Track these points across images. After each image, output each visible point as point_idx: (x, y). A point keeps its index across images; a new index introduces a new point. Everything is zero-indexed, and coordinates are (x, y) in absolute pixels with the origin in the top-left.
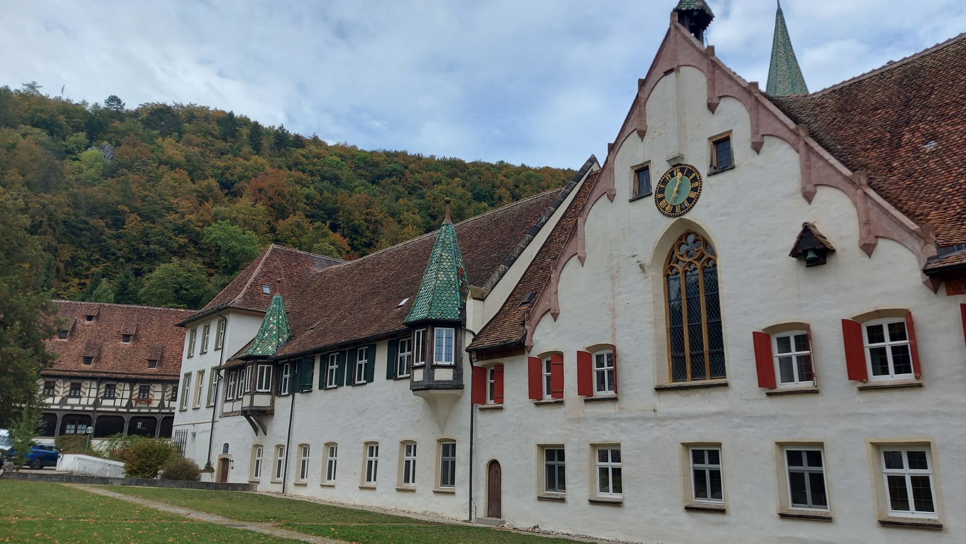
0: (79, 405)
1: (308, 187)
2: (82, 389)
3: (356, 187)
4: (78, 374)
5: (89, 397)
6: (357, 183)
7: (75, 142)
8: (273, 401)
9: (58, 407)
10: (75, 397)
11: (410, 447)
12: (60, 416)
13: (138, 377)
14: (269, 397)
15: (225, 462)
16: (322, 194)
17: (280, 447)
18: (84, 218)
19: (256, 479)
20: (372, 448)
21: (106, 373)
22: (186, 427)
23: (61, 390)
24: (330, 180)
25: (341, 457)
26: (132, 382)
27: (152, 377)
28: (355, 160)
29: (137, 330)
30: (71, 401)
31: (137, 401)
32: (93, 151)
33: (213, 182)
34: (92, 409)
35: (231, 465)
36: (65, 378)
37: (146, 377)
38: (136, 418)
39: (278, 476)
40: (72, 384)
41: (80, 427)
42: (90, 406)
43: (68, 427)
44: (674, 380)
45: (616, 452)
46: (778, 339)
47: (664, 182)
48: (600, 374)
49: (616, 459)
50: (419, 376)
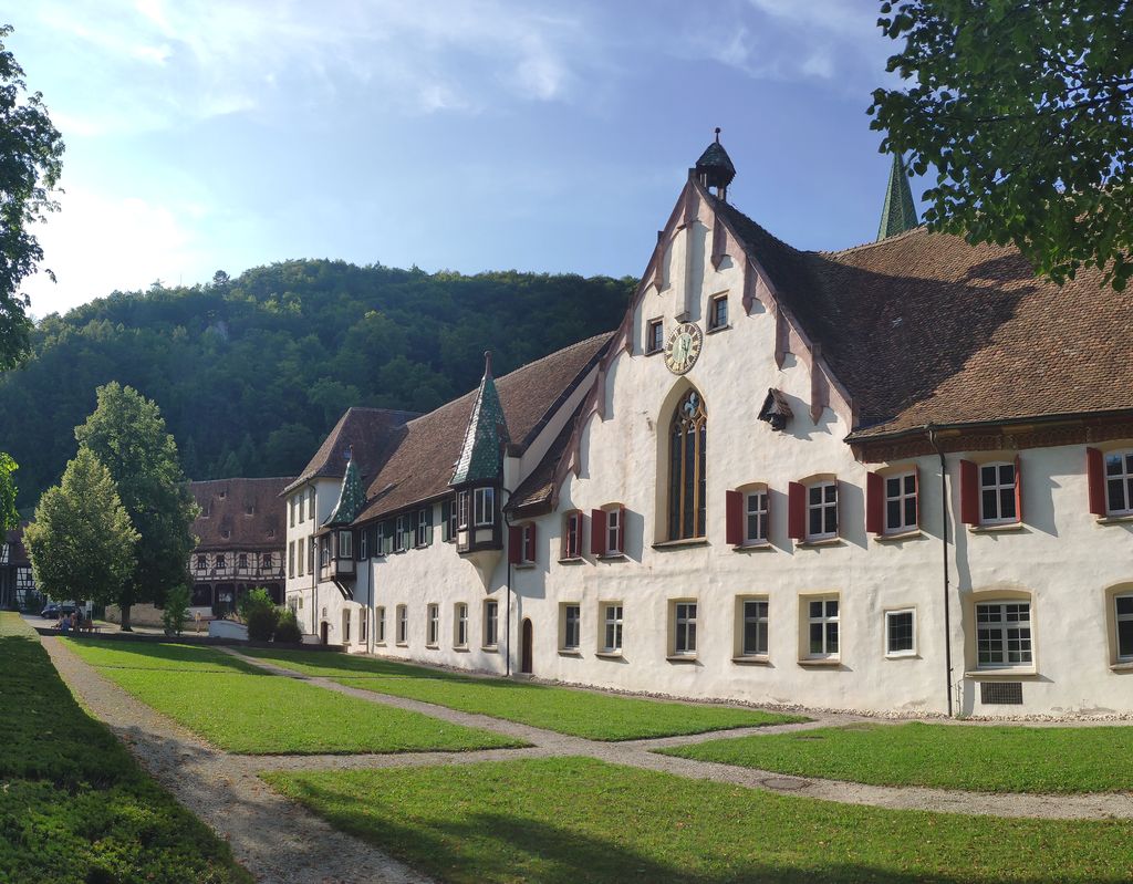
0: (225, 575)
2: (225, 560)
4: (220, 547)
5: (230, 567)
8: (355, 567)
9: (211, 579)
10: (221, 568)
11: (461, 609)
12: (213, 587)
13: (262, 546)
14: (351, 563)
15: (325, 625)
17: (363, 611)
19: (348, 641)
20: (433, 609)
21: (239, 543)
22: (294, 594)
23: (210, 563)
25: (410, 620)
26: (258, 551)
27: (272, 546)
29: (256, 502)
30: (219, 572)
31: (263, 569)
34: (233, 578)
35: (329, 627)
36: (211, 552)
37: (267, 546)
39: (364, 638)
40: (217, 557)
42: (232, 575)
43: (220, 595)
44: (671, 539)
45: (620, 610)
46: (750, 498)
47: (673, 339)
48: (613, 532)
49: (620, 617)
50: (462, 538)
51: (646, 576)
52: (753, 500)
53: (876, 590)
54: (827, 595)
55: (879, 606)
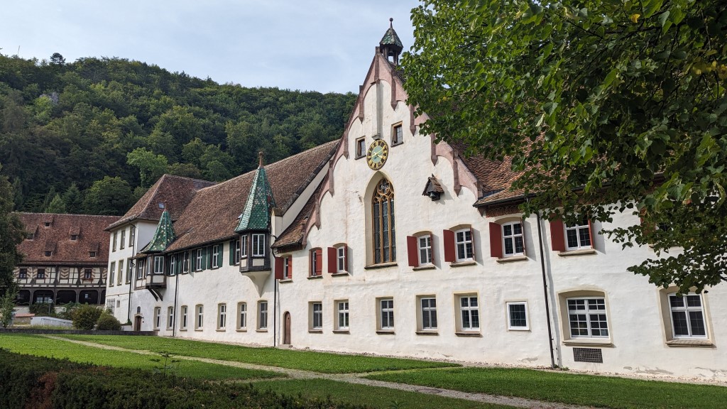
0: (44, 284)
1: (205, 118)
2: (46, 273)
3: (240, 116)
4: (42, 263)
5: (50, 278)
6: (240, 114)
7: (30, 91)
8: (165, 280)
9: (30, 286)
10: (41, 278)
11: (242, 306)
12: (32, 292)
13: (83, 263)
14: (162, 277)
15: (139, 318)
16: (214, 123)
17: (170, 308)
18: (40, 149)
19: (158, 328)
20: (222, 307)
21: (61, 262)
22: (113, 297)
23: (31, 274)
24: (221, 112)
25: (205, 314)
26: (79, 267)
27: (93, 264)
28: (239, 96)
29: (81, 232)
30: (38, 281)
31: (84, 279)
32: (44, 98)
33: (133, 118)
34: (53, 286)
35: (142, 320)
36: (34, 266)
37: (89, 264)
38: (83, 292)
39: (171, 326)
40: (39, 270)
41: (46, 298)
42: (52, 284)
43: (38, 299)
44: (376, 263)
45: (347, 304)
46: (421, 239)
47: (371, 149)
48: (341, 260)
49: (347, 308)
50: (244, 263)
51: (361, 285)
52: (423, 241)
53: (500, 291)
54: (470, 294)
55: (502, 299)
